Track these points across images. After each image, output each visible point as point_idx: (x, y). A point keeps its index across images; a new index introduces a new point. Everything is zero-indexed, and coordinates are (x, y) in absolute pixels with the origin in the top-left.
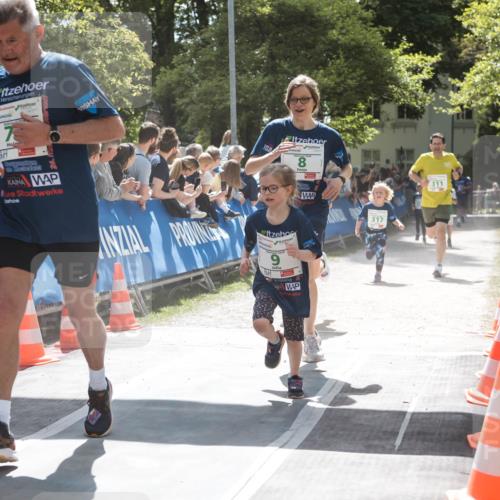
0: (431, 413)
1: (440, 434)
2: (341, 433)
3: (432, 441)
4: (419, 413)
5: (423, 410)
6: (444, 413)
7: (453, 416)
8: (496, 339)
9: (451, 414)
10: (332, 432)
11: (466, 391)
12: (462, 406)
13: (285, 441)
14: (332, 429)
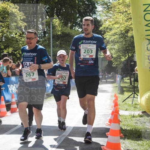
0: (98, 128)
1: (100, 133)
3: (97, 134)
4: (95, 128)
5: (96, 127)
6: (101, 128)
7: (103, 129)
8: (112, 110)
9: (102, 128)
11: (106, 122)
12: (104, 126)
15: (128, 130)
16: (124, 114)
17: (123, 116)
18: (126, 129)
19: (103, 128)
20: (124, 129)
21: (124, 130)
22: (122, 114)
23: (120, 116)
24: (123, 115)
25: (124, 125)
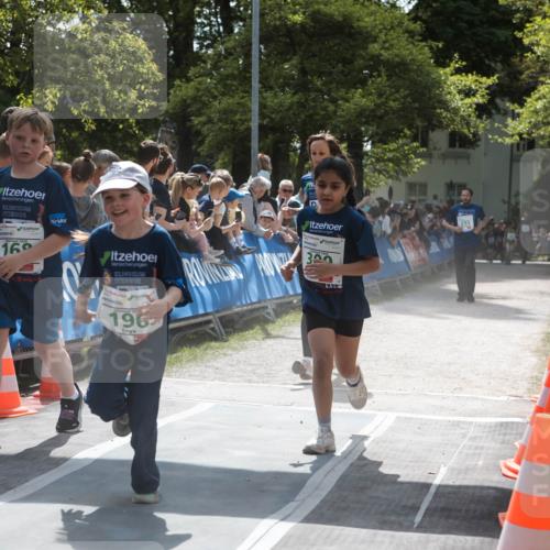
0: (460, 487)
1: (467, 511)
2: (353, 506)
3: (456, 518)
4: (446, 486)
5: (451, 483)
6: (475, 487)
7: (485, 492)
8: (537, 404)
9: (482, 488)
10: (343, 505)
11: (501, 462)
12: (494, 480)
13: (287, 513)
14: (343, 501)
19: (489, 488)
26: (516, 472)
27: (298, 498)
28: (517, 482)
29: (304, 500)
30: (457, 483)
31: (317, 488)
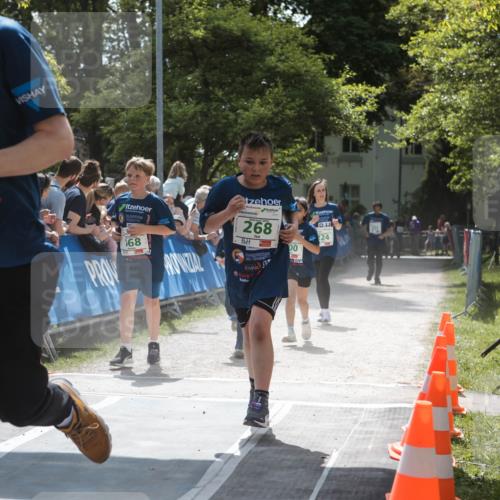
0: (350, 470)
1: (357, 493)
2: (252, 490)
4: (338, 469)
5: (342, 466)
6: (364, 469)
7: (374, 474)
8: (421, 390)
9: (371, 470)
10: (242, 490)
11: (390, 446)
12: (383, 462)
14: (241, 486)
15: (494, 480)
16: (482, 410)
17: (476, 419)
18: (483, 480)
19: (378, 470)
20: (473, 477)
21: (472, 483)
22: (474, 410)
23: (463, 416)
24: (479, 413)
25: (477, 460)
26: (399, 453)
27: (198, 485)
28: (400, 463)
29: (204, 486)
30: (349, 466)
31: (217, 475)
